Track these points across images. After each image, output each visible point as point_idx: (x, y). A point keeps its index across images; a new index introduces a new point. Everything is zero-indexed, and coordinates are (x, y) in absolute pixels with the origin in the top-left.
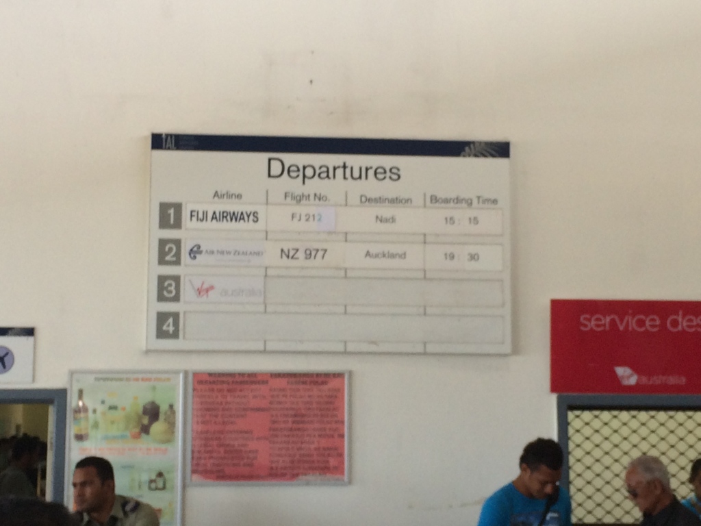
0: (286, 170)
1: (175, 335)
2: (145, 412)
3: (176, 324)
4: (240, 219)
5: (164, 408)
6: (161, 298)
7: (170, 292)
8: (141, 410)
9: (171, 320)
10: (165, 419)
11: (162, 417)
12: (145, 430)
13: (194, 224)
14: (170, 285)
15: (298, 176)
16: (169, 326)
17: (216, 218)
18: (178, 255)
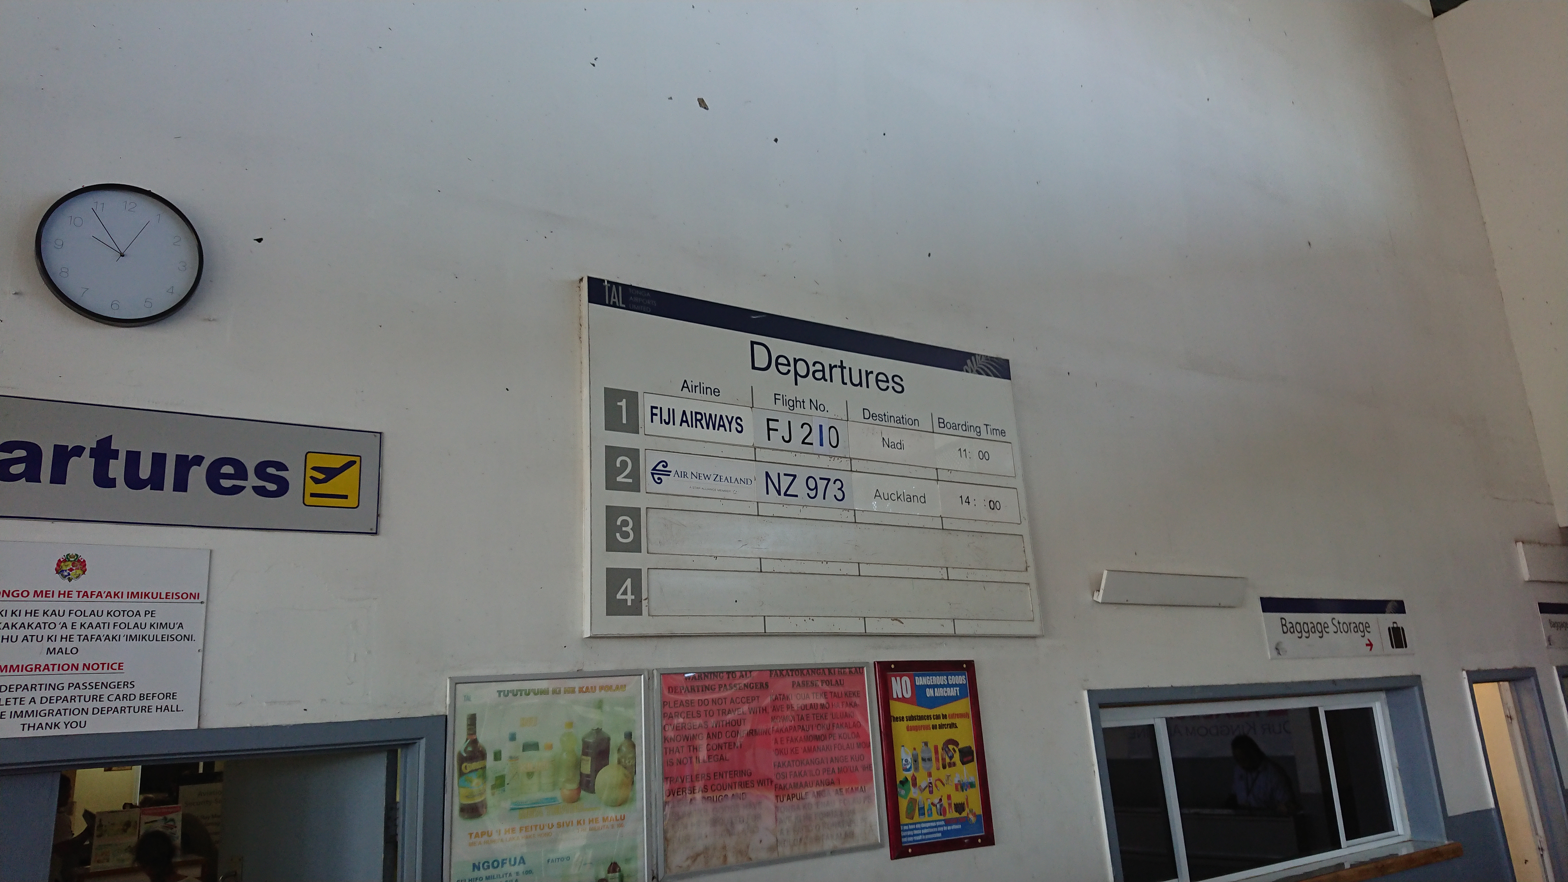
0: (775, 362)
1: (636, 610)
2: (586, 749)
3: (637, 589)
4: (720, 426)
5: (617, 740)
6: (612, 546)
7: (626, 535)
8: (578, 748)
9: (628, 582)
10: (619, 762)
11: (614, 757)
12: (586, 784)
13: (657, 427)
14: (625, 523)
15: (789, 371)
16: (625, 593)
17: (687, 421)
18: (635, 474)
